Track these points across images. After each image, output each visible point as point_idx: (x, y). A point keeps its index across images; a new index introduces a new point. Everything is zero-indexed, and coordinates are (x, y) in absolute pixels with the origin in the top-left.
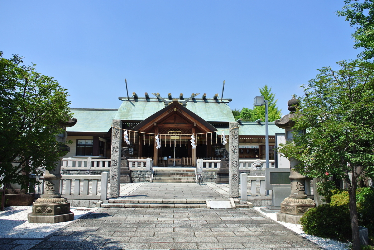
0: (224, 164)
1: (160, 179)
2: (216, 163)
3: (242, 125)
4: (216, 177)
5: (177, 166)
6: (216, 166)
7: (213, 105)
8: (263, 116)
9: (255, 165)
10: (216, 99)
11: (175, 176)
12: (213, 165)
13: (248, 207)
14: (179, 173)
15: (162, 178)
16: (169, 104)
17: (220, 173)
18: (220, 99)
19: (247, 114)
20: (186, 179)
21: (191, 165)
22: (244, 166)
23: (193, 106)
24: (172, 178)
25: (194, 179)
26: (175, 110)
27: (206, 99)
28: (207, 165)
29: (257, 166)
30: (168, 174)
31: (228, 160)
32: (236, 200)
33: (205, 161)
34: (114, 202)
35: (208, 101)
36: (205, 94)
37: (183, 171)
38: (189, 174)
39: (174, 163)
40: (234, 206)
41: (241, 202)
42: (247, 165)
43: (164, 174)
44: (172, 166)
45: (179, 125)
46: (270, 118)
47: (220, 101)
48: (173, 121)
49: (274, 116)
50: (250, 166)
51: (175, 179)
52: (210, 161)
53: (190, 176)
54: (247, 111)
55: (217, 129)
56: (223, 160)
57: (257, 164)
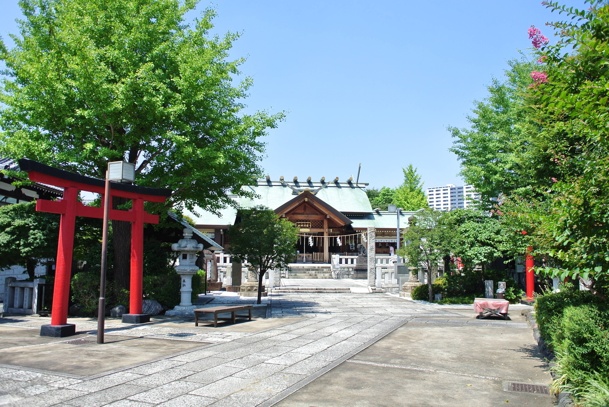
0: (361, 260)
1: (296, 275)
2: (353, 259)
3: (380, 215)
4: (352, 273)
5: (307, 262)
6: (352, 262)
7: (346, 191)
8: (406, 202)
9: (392, 261)
10: (350, 183)
11: (310, 272)
12: (349, 261)
13: (382, 292)
14: (313, 269)
15: (298, 274)
16: (300, 193)
17: (357, 268)
18: (354, 183)
19: (388, 195)
20: (322, 275)
21: (323, 261)
22: (382, 263)
23: (323, 192)
24: (308, 275)
25: (331, 275)
26: (306, 199)
27: (338, 183)
28: (344, 261)
29: (393, 262)
30: (303, 270)
31: (366, 256)
32: (373, 288)
33: (341, 257)
34: (279, 289)
35: (341, 185)
36: (337, 178)
37: (318, 267)
38: (325, 270)
39: (304, 258)
40: (371, 291)
41: (377, 289)
42: (384, 261)
43: (298, 270)
44: (302, 262)
45: (310, 216)
46: (415, 205)
47: (355, 185)
48: (303, 211)
49: (419, 202)
50: (387, 262)
51: (310, 275)
52: (346, 257)
53: (325, 273)
54: (388, 191)
55: (352, 220)
56: (360, 256)
57: (394, 260)
